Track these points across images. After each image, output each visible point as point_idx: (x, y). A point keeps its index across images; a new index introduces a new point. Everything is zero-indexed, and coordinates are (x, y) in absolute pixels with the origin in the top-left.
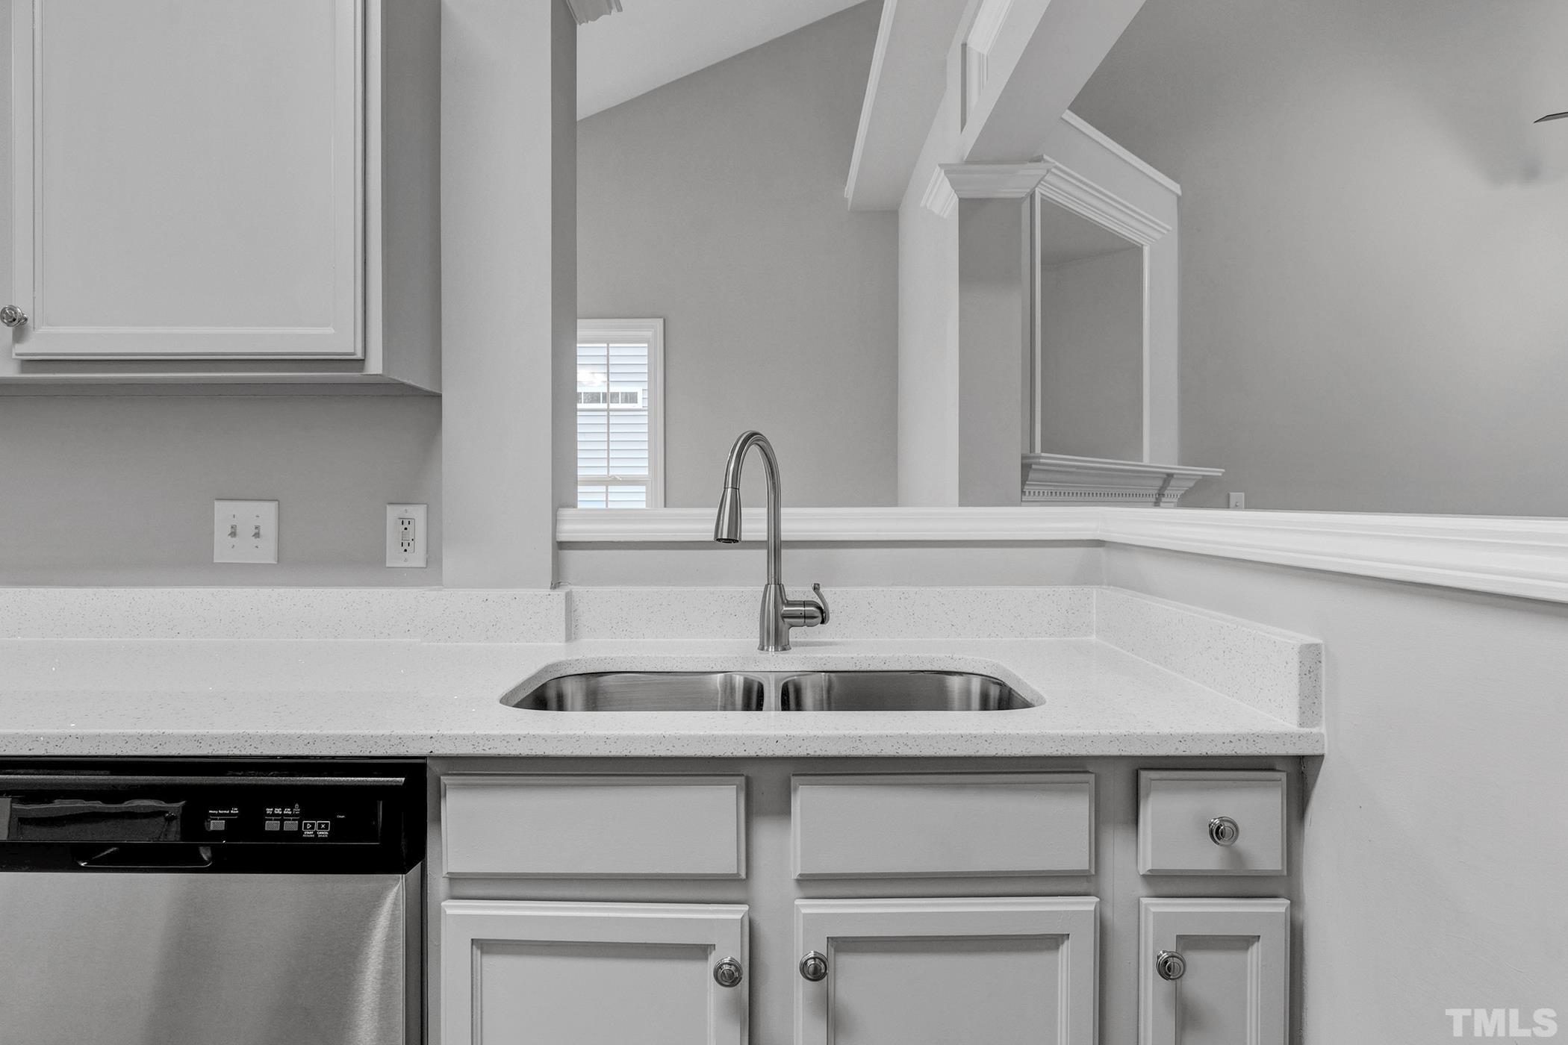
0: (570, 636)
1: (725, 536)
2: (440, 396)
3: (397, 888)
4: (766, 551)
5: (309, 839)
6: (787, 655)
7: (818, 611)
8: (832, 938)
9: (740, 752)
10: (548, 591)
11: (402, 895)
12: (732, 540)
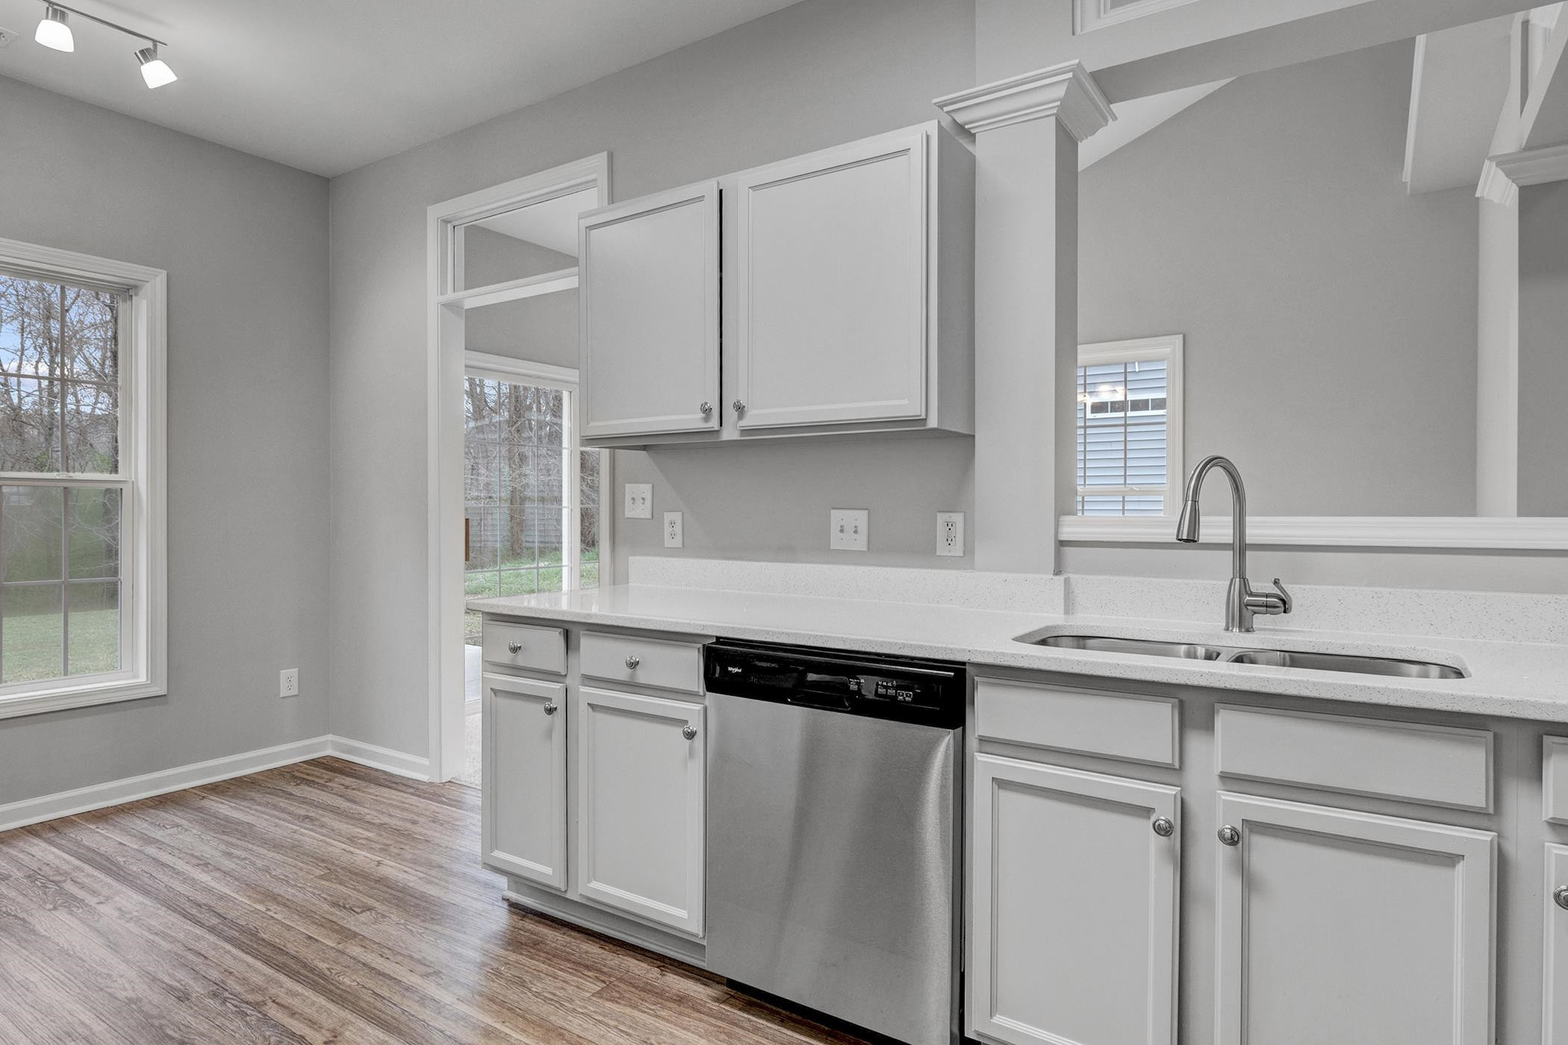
0: (1067, 612)
1: (1185, 537)
2: (974, 436)
3: (948, 738)
4: (1232, 552)
5: (900, 701)
6: (1251, 635)
7: (1280, 602)
8: (1247, 821)
9: (1174, 680)
10: (1052, 576)
11: (952, 741)
12: (1191, 541)
